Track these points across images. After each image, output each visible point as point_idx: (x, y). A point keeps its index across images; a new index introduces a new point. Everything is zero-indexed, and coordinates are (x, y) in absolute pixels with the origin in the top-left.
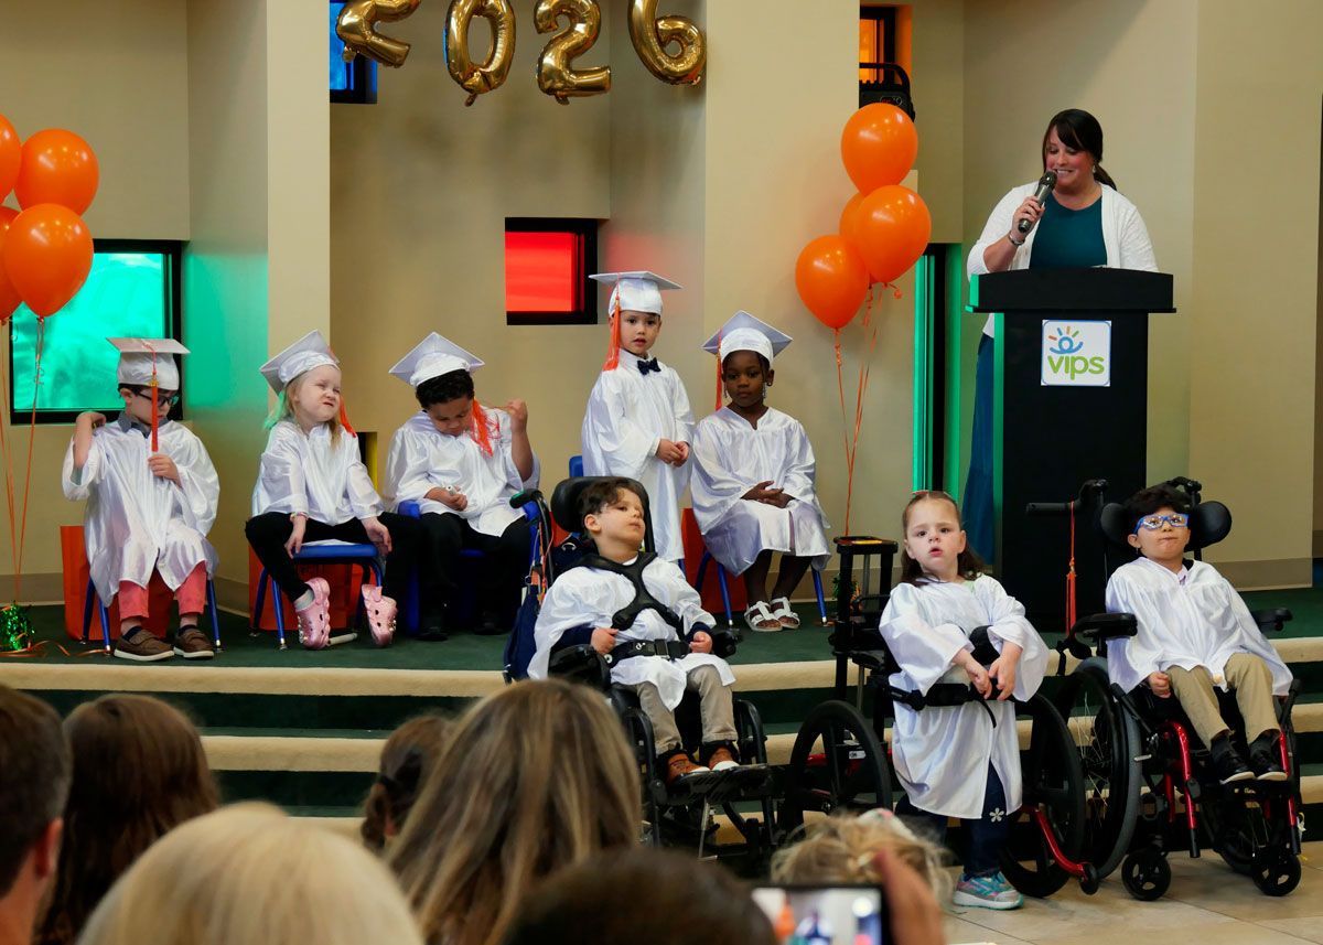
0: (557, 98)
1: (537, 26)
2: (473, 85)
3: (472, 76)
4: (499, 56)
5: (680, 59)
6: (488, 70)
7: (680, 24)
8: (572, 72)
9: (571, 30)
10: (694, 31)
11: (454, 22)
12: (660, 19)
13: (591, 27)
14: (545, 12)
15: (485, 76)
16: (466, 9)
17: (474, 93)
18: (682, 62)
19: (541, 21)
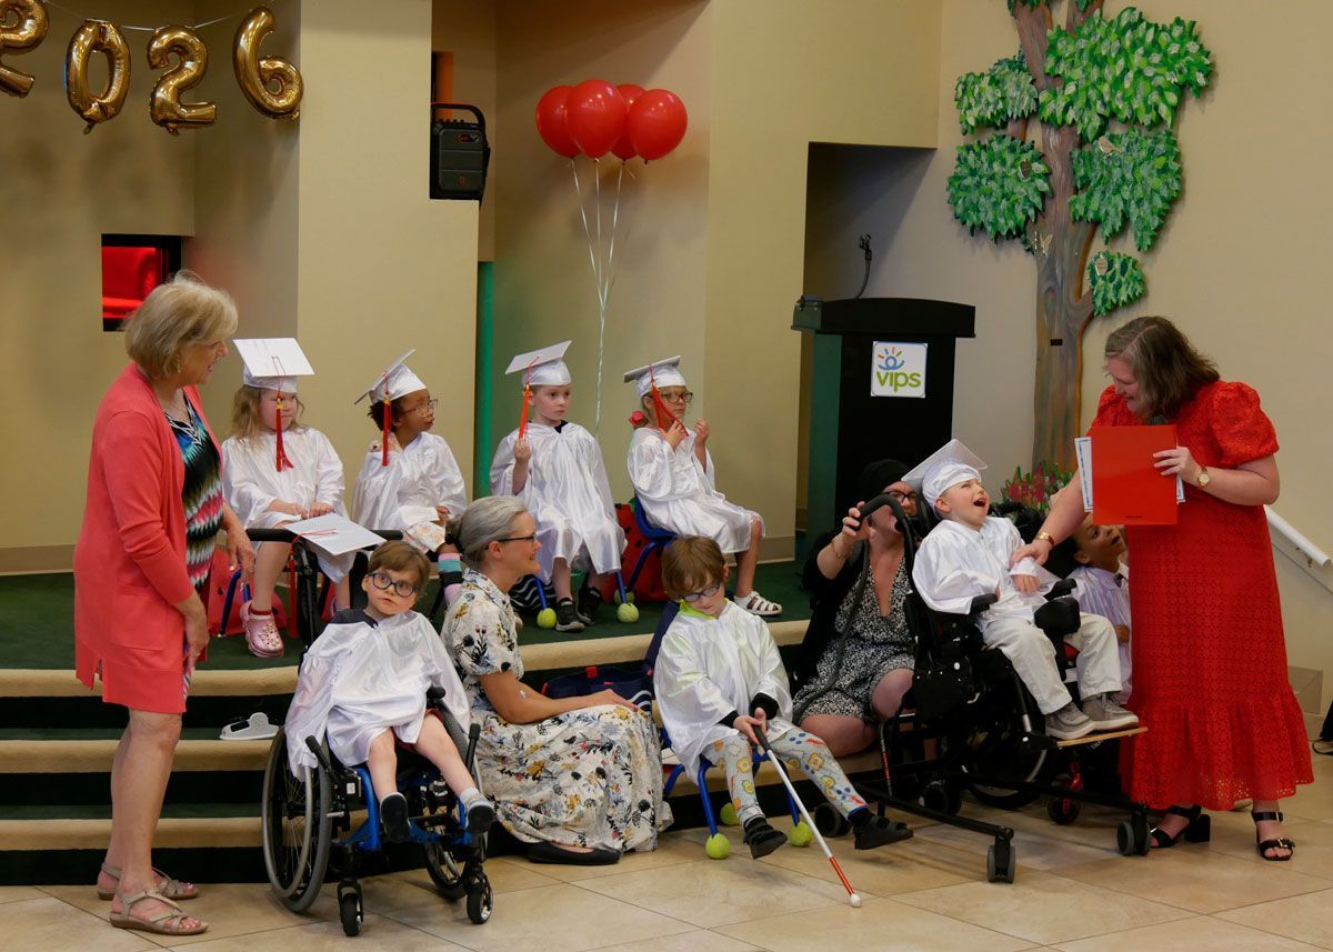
0: (168, 129)
1: (150, 62)
2: (91, 115)
3: (91, 106)
4: (115, 89)
5: (281, 95)
6: (104, 101)
7: (279, 64)
8: (182, 106)
9: (181, 67)
10: (292, 70)
11: (74, 55)
12: (262, 59)
13: (199, 64)
14: (157, 50)
15: (101, 106)
16: (87, 43)
17: (91, 121)
18: (282, 98)
19: (154, 57)
